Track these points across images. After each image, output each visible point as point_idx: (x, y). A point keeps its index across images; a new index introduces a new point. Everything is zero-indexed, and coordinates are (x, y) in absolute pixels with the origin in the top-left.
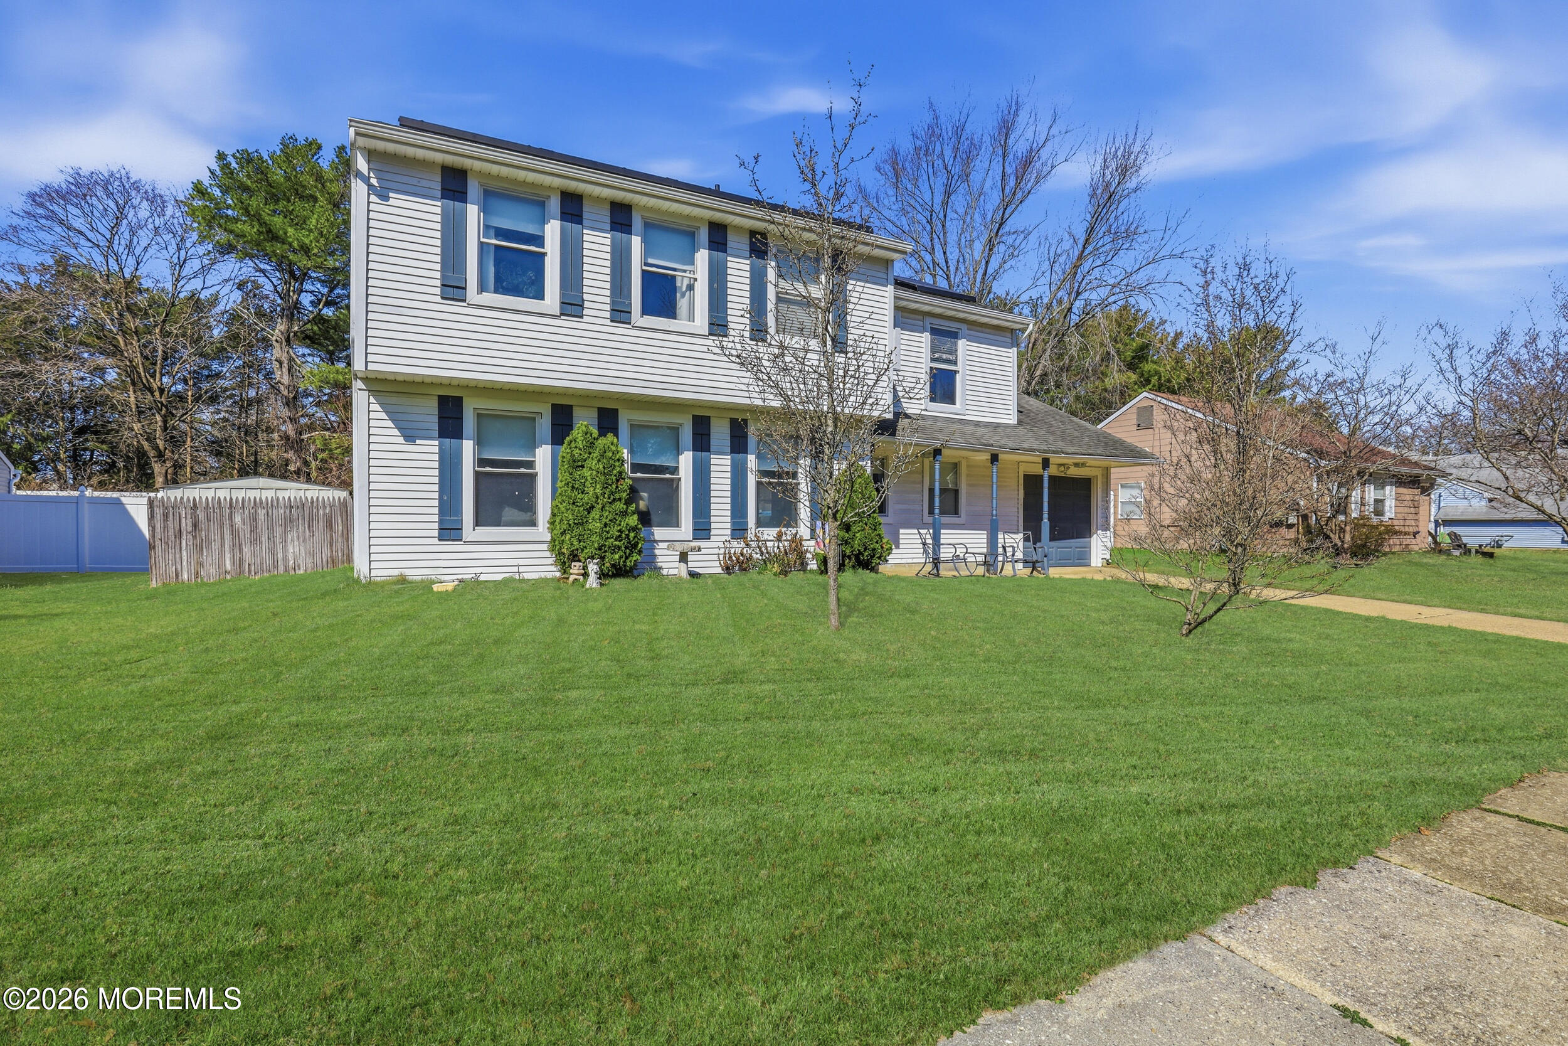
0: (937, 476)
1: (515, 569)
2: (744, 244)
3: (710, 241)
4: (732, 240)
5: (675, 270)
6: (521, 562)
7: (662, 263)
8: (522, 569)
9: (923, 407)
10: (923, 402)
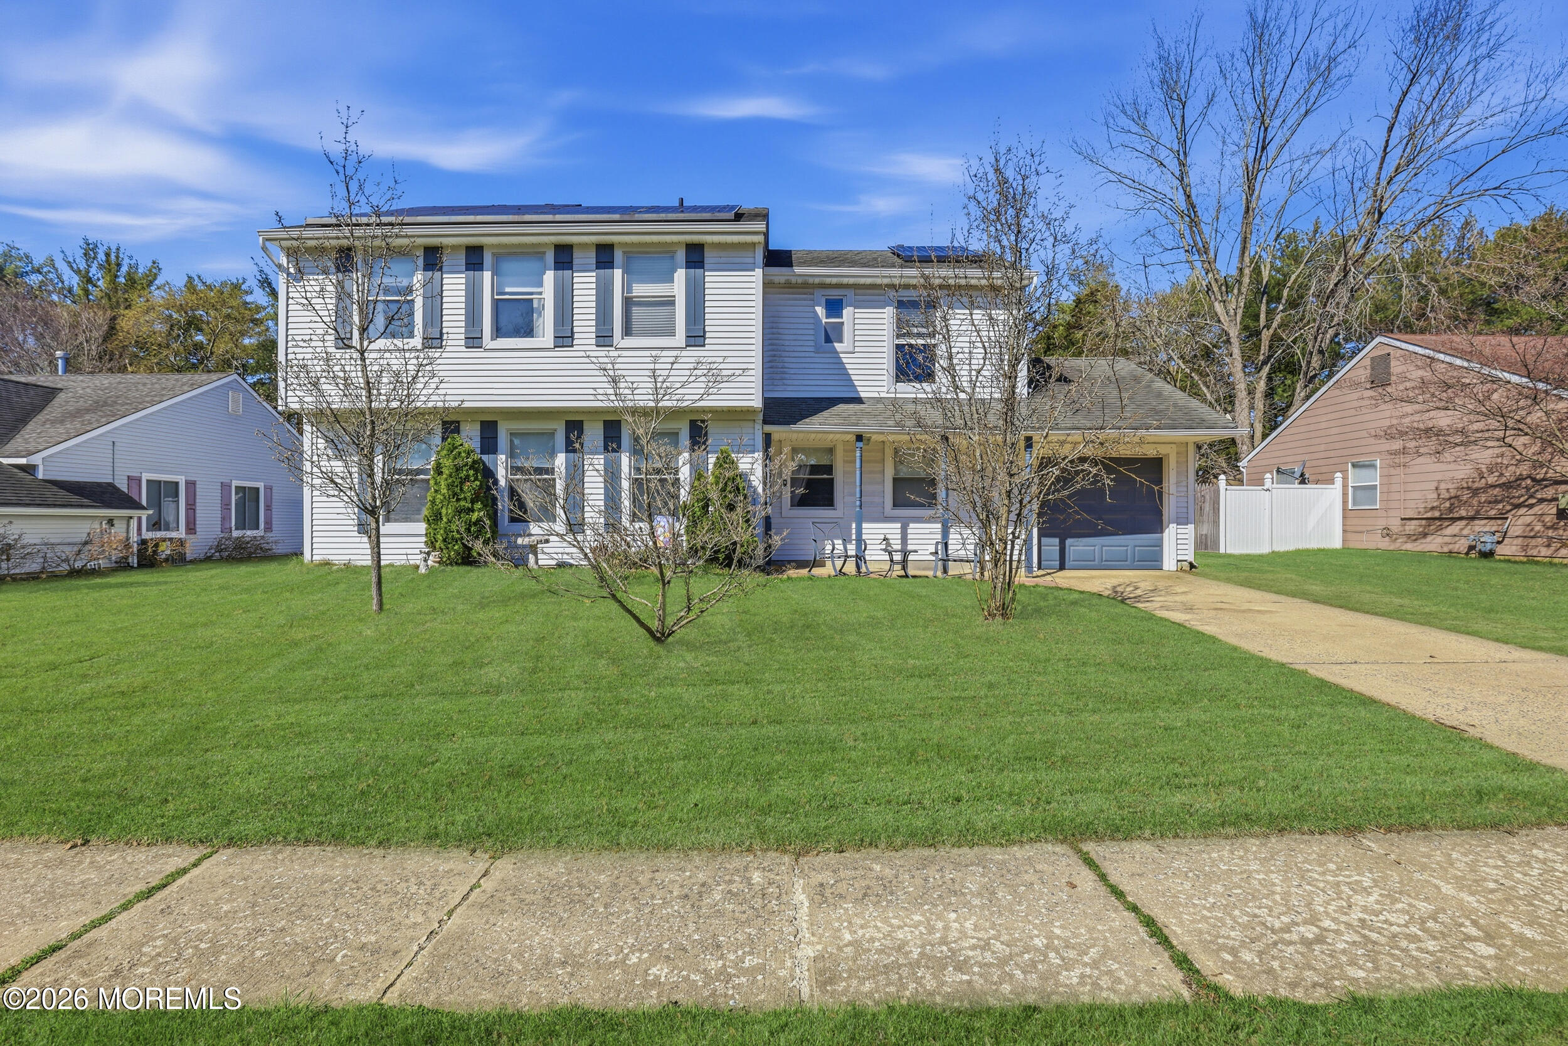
0: (858, 472)
1: (405, 557)
2: (591, 257)
3: (555, 262)
4: (578, 257)
5: (532, 294)
6: (409, 551)
7: (513, 289)
8: (410, 557)
9: (885, 389)
10: (884, 383)
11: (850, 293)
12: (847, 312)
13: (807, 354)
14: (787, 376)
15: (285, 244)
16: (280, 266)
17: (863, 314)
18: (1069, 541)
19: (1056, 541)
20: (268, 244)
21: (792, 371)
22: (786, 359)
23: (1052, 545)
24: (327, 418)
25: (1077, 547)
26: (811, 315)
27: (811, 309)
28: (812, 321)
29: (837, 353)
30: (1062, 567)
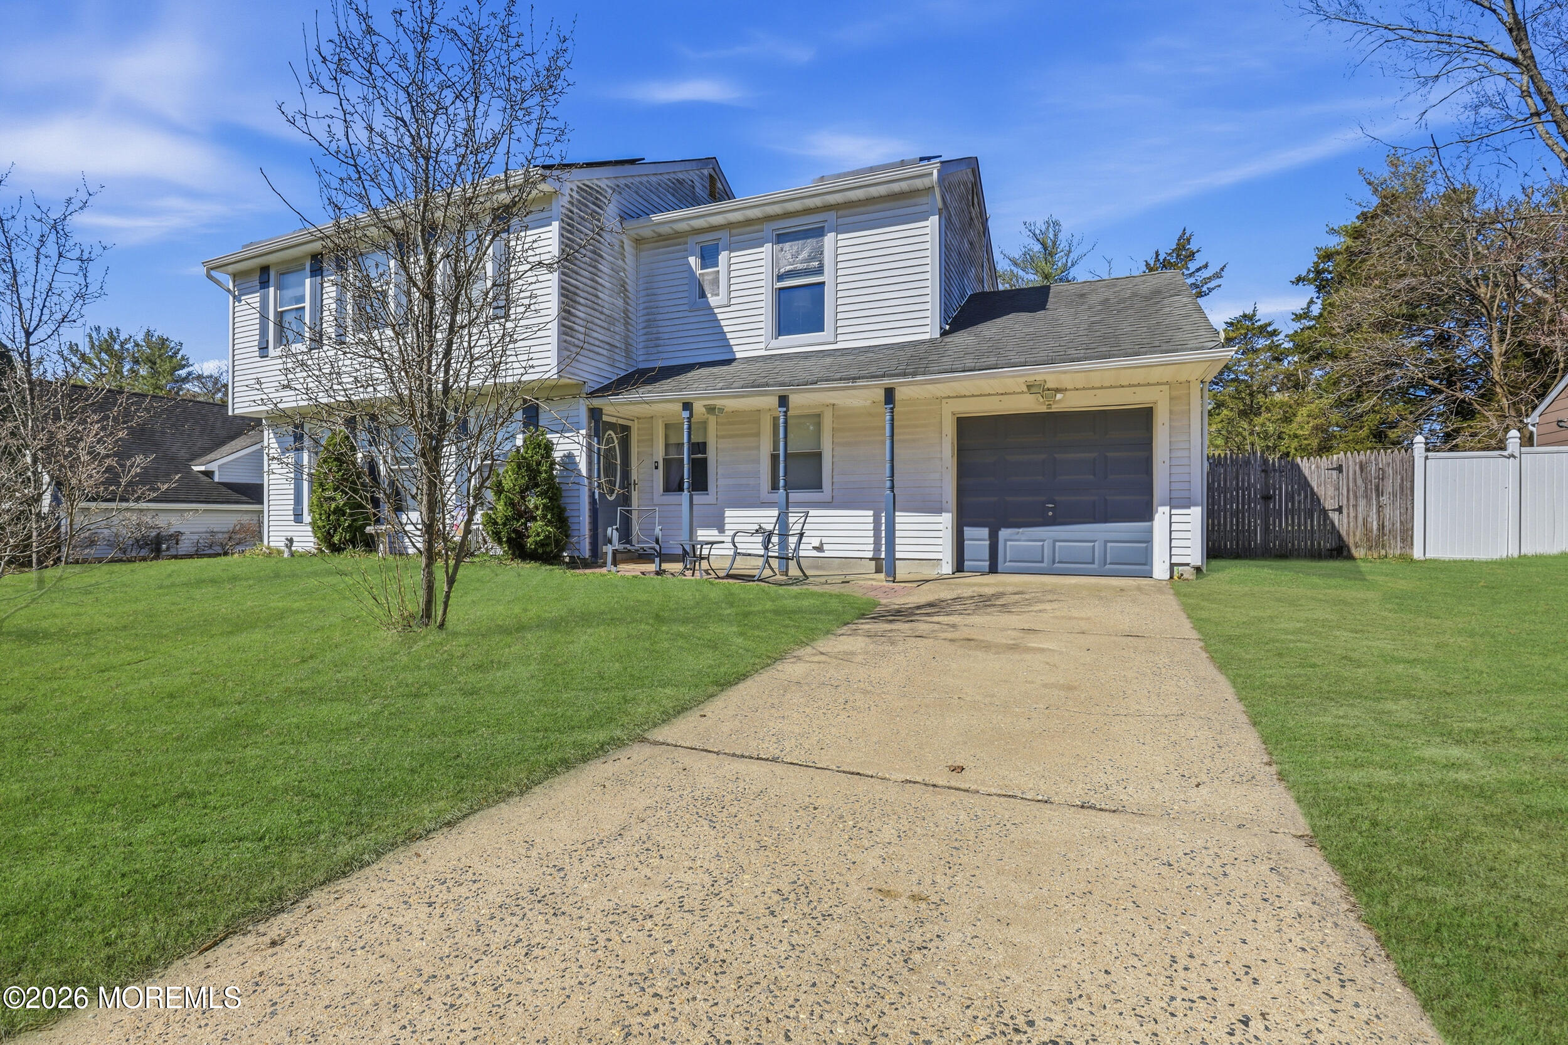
9: (763, 346)
10: (762, 339)
11: (724, 235)
12: (723, 256)
13: (681, 315)
14: (661, 342)
15: (230, 268)
16: (229, 291)
17: (738, 256)
18: (1004, 533)
19: (985, 532)
20: (213, 273)
21: (666, 336)
22: (661, 323)
23: (978, 537)
24: (279, 418)
25: (1014, 540)
26: (685, 268)
27: (682, 261)
28: (685, 275)
29: (711, 308)
30: (993, 569)
